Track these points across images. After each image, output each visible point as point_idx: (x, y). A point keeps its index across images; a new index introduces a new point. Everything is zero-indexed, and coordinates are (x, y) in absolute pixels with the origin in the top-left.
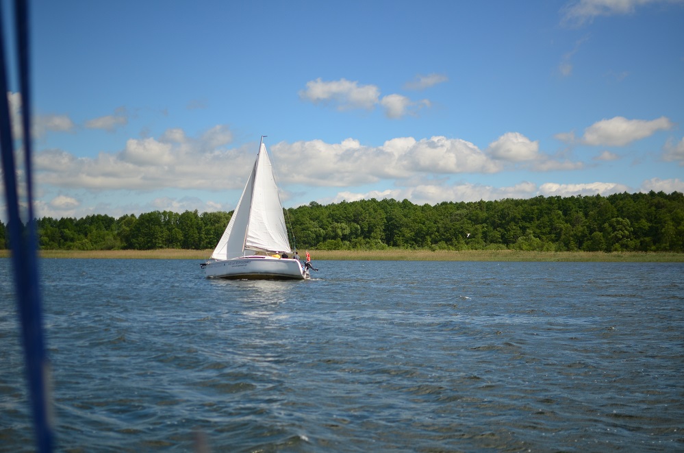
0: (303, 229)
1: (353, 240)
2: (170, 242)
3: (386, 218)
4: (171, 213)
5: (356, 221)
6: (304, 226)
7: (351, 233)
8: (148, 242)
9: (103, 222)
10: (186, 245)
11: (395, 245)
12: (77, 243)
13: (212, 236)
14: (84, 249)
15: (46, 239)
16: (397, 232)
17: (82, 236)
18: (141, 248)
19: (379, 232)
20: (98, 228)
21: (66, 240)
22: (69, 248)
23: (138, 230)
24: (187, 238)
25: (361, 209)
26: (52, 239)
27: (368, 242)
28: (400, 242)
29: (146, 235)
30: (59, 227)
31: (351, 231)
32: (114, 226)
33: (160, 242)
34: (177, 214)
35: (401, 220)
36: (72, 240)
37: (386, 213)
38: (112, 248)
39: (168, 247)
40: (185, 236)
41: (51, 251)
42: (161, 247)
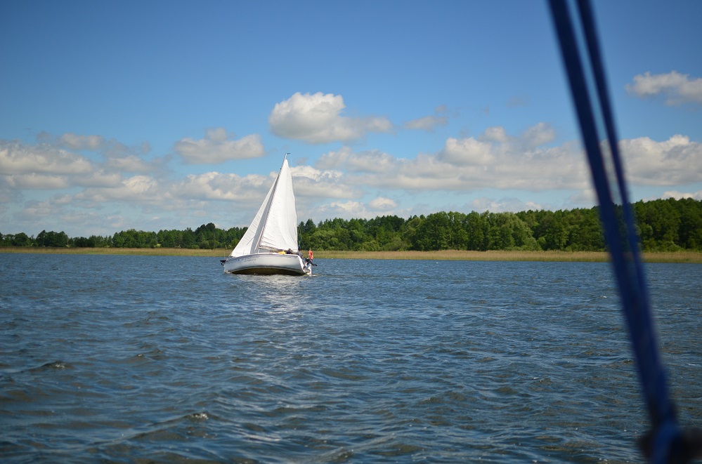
0: (593, 230)
1: (645, 241)
2: (456, 243)
3: (681, 218)
4: (457, 213)
5: (648, 222)
6: (593, 227)
7: (643, 234)
8: (433, 243)
9: (394, 223)
10: (471, 246)
11: (688, 247)
12: (365, 244)
13: (497, 237)
14: (371, 250)
15: (335, 240)
16: (692, 233)
17: (371, 237)
18: (426, 249)
19: (672, 233)
20: (387, 229)
21: (355, 241)
22: (357, 249)
23: (424, 231)
24: (472, 239)
25: (655, 209)
26: (342, 239)
27: (659, 244)
28: (694, 244)
29: (431, 235)
30: (348, 228)
31: (643, 232)
32: (402, 227)
33: (445, 242)
34: (463, 215)
35: (696, 220)
36: (361, 241)
37: (682, 213)
38: (398, 249)
39: (453, 248)
40: (470, 237)
41: (341, 252)
42: (446, 248)
